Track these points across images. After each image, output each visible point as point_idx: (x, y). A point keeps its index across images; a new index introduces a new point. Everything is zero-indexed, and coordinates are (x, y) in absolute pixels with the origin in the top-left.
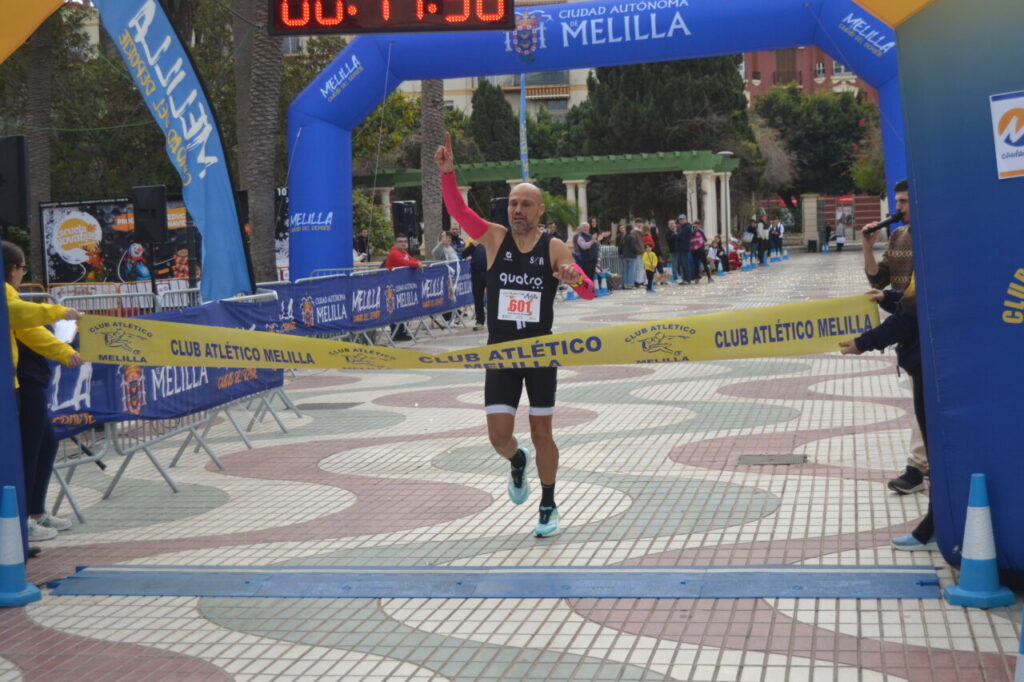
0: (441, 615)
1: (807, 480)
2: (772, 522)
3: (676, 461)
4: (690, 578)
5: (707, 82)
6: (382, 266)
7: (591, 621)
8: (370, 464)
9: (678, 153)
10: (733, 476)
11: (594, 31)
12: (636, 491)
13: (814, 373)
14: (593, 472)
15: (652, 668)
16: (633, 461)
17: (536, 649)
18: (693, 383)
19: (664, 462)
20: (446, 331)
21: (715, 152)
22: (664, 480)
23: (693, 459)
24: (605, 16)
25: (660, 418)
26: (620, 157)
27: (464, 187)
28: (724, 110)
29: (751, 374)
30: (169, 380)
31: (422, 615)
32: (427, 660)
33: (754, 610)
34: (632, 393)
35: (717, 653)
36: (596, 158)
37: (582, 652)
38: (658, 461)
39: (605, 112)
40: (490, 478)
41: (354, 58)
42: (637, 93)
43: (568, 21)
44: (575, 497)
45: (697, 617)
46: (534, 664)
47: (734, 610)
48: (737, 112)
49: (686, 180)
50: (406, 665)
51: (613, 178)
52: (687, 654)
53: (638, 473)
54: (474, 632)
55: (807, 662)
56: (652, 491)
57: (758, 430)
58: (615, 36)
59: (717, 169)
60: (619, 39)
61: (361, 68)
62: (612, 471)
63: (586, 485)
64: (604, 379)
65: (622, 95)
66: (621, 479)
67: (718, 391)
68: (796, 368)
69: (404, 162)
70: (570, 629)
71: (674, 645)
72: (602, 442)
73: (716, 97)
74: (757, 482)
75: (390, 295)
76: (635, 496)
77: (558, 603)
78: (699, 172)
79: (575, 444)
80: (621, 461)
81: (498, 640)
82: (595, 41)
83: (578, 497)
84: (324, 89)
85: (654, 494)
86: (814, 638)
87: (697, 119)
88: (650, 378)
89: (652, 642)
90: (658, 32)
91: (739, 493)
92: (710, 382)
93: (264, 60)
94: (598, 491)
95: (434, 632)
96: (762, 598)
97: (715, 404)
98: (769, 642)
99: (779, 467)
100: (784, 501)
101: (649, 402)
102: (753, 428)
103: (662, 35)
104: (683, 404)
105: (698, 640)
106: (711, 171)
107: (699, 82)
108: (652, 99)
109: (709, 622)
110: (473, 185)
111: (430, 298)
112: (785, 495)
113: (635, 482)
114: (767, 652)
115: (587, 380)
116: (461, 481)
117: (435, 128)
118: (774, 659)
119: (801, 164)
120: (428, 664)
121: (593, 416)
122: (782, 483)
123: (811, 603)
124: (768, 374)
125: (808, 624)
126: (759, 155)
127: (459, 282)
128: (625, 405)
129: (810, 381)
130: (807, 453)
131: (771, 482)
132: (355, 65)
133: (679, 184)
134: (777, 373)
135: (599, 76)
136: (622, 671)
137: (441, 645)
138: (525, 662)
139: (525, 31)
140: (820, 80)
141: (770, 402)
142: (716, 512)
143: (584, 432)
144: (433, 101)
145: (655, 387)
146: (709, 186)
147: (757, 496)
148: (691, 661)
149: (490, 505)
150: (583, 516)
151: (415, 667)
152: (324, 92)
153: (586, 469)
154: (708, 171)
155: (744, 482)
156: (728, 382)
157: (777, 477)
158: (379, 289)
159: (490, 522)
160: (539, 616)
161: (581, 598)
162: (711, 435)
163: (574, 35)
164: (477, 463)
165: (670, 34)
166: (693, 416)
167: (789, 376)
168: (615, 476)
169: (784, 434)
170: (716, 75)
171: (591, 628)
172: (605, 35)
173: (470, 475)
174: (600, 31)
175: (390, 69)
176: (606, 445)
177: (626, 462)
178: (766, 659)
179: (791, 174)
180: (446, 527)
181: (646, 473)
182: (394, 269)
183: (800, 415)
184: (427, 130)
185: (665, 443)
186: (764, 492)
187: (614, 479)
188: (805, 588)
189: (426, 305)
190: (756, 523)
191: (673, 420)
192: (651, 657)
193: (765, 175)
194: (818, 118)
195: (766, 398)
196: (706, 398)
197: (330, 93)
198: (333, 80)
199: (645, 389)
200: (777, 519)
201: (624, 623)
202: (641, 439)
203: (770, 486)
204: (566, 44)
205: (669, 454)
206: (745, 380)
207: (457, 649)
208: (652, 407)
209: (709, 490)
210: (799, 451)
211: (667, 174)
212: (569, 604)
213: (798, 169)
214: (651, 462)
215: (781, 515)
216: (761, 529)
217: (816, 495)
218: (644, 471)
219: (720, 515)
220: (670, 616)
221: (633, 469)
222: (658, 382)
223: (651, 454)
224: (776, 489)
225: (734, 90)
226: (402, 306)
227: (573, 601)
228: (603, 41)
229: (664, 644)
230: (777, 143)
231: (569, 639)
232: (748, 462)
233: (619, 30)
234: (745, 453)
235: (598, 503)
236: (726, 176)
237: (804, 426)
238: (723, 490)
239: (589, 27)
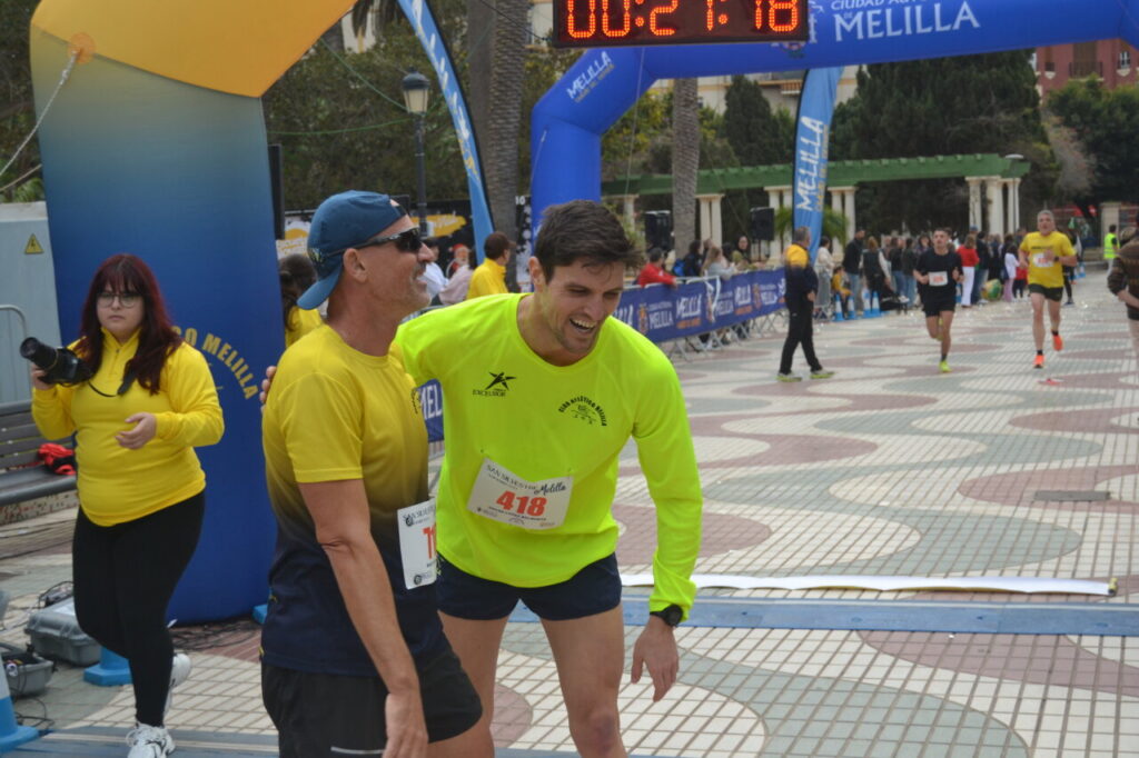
0: (729, 643)
1: (1110, 518)
2: (1074, 560)
3: (966, 496)
4: (985, 613)
5: (994, 76)
6: (635, 283)
7: (885, 653)
8: (635, 494)
9: (959, 157)
10: (1029, 512)
11: (871, 23)
12: (924, 526)
13: (1118, 405)
14: (876, 506)
15: (951, 698)
16: (920, 495)
17: (829, 678)
18: (980, 414)
19: (953, 496)
20: (702, 355)
21: (1003, 153)
22: (954, 515)
23: (984, 494)
24: (883, 7)
25: (946, 451)
26: (894, 161)
27: (716, 195)
28: (1013, 107)
29: (1045, 405)
30: (430, 402)
31: (708, 643)
32: (718, 686)
33: (1056, 646)
34: (914, 423)
35: (1018, 686)
36: (867, 162)
37: (878, 682)
38: (947, 495)
39: (876, 110)
40: (765, 510)
41: (604, 55)
42: (914, 89)
43: (842, 13)
44: (859, 531)
45: (996, 651)
46: (829, 692)
47: (1034, 646)
48: (1028, 110)
49: (968, 187)
50: (697, 689)
51: (885, 184)
52: (987, 686)
53: (926, 508)
54: (764, 661)
55: (1114, 697)
56: (941, 526)
57: (1055, 465)
58: (894, 29)
59: (1004, 175)
60: (899, 33)
61: (612, 66)
62: (897, 504)
63: (869, 520)
64: (883, 408)
65: (896, 92)
66: (908, 513)
67: (1010, 423)
68: (1096, 399)
69: (650, 166)
70: (863, 659)
71: (974, 677)
72: (883, 476)
73: (1004, 93)
74: (1056, 519)
75: (643, 314)
76: (923, 531)
77: (849, 635)
78: (984, 178)
79: (856, 476)
80: (907, 494)
81: (789, 669)
82: (871, 35)
83: (862, 531)
84: (571, 88)
85: (943, 529)
86: (1120, 674)
87: (982, 118)
88: (931, 408)
89: (949, 674)
90: (943, 24)
91: (1037, 529)
92: (1000, 413)
93: (506, 57)
94: (883, 525)
95: (722, 659)
96: (1064, 634)
97: (1007, 436)
98: (1072, 678)
99: (1080, 504)
100: (1086, 539)
101: (934, 434)
102: (1050, 462)
103: (947, 28)
104: (972, 436)
105: (998, 673)
106: (998, 179)
107: (984, 76)
108: (930, 96)
109: (1009, 657)
110: (727, 191)
111: (687, 319)
112: (1087, 532)
113: (922, 517)
114: (1071, 686)
115: (863, 409)
116: (736, 512)
117: (688, 130)
118: (1078, 693)
119: (1100, 169)
120: (719, 690)
121: (873, 447)
122: (1083, 520)
123: (1117, 641)
124: (1064, 405)
125: (1113, 661)
126: (1053, 157)
127: (719, 301)
128: (907, 437)
129: (1112, 413)
130: (1110, 489)
131: (1071, 519)
132: (605, 63)
133: (961, 192)
134: (1074, 404)
135: (870, 70)
136: (920, 701)
137: (731, 672)
138: (819, 690)
140: (1124, 72)
141: (1068, 435)
142: (1012, 549)
143: (863, 464)
144: (686, 100)
145: (940, 418)
146: (995, 194)
147: (1058, 533)
148: (992, 694)
149: (768, 537)
150: (869, 549)
151: (707, 692)
152: (571, 93)
153: (869, 503)
154: (994, 177)
155: (1041, 518)
156: (1020, 413)
157: (1077, 514)
158: (631, 308)
159: (771, 554)
160: (830, 647)
161: (872, 630)
162: (1003, 469)
163: (849, 28)
164: (750, 494)
165: (957, 26)
166: (982, 448)
167: (1088, 407)
168: (900, 510)
169: (1084, 470)
170: (1004, 68)
171: (886, 660)
172: (883, 27)
173: (744, 506)
174: (877, 23)
175: (644, 67)
176: (889, 478)
177: (912, 496)
178: (1070, 694)
179: (1090, 180)
180: (725, 558)
181: (934, 508)
182: (647, 286)
183: (1101, 450)
184: (679, 133)
185: (954, 476)
186: (1064, 529)
187: (900, 513)
188: (1110, 626)
189: (681, 326)
190: (1056, 560)
191: (961, 453)
192: (950, 689)
193: (1060, 182)
194: (1121, 116)
195: (1063, 430)
196: (996, 431)
197: (578, 94)
198: (581, 79)
199: (929, 419)
200: (1078, 556)
201: (920, 656)
202: (926, 472)
203: (1070, 523)
204: (839, 38)
205: (958, 489)
206: (1039, 411)
207: (749, 676)
208: (936, 438)
209: (1003, 526)
210: (1101, 487)
211: (946, 181)
212: (860, 636)
213: (1098, 174)
214: (939, 497)
215: (1083, 553)
216: (1062, 567)
217: (1121, 533)
218: (932, 505)
219: (1016, 552)
220: (967, 650)
221: (920, 503)
222: (942, 412)
223: (939, 488)
224: (1077, 526)
225: (1026, 85)
226: (657, 326)
227: (865, 634)
228: (880, 35)
229: (962, 676)
230: (1072, 145)
231: (863, 669)
232: (1044, 498)
233: (898, 22)
234: (1043, 488)
235: (883, 537)
236: (1014, 182)
237: (1106, 461)
238: (1018, 526)
239: (865, 19)
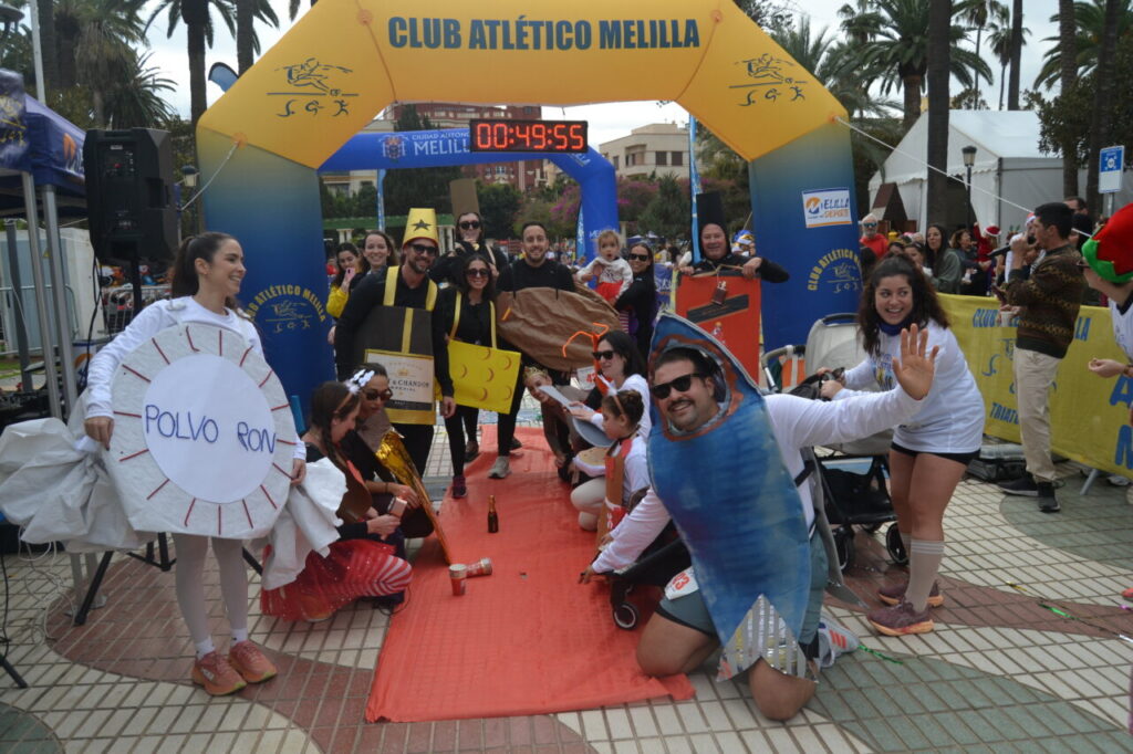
11: (432, 147)
24: (438, 139)
42: (408, 182)
43: (418, 141)
60: (444, 152)
78: (446, 226)
82: (432, 152)
87: (442, 197)
108: (416, 185)
139: (393, 146)
140: (489, 177)
172: (438, 149)
174: (435, 147)
194: (493, 197)
204: (416, 153)
228: (437, 153)
233: (446, 147)
239: (429, 145)
